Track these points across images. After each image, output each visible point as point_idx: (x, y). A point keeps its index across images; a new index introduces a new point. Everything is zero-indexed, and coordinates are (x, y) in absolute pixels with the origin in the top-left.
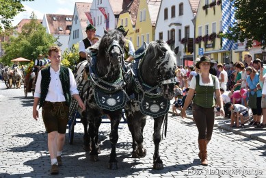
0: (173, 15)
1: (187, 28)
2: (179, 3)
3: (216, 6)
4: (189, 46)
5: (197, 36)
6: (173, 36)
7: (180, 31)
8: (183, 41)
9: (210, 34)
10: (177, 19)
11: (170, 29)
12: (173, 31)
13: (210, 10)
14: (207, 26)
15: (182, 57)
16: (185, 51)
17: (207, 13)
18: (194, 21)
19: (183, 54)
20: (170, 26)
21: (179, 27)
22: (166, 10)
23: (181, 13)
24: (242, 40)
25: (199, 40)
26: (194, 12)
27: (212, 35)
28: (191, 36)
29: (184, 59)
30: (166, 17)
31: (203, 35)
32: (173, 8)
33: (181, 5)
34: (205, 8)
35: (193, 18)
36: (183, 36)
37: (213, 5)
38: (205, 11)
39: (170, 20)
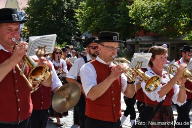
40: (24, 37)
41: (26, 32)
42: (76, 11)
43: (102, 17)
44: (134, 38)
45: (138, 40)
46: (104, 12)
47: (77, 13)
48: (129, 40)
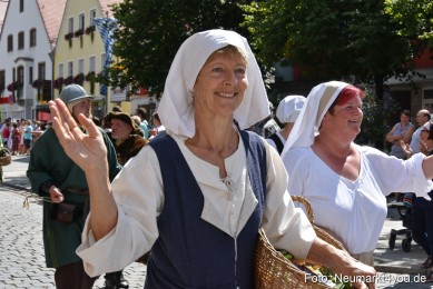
0: (21, 46)
1: (42, 65)
2: (30, 28)
3: (84, 36)
4: (44, 91)
5: (57, 77)
6: (20, 76)
7: (31, 69)
8: (35, 84)
9: (75, 74)
10: (27, 51)
11: (16, 66)
12: (21, 68)
13: (76, 41)
14: (71, 64)
15: (34, 107)
16: (39, 99)
17: (71, 45)
18: (52, 55)
19: (36, 104)
20: (16, 61)
21: (30, 64)
22: (10, 38)
23: (33, 44)
24: (123, 86)
25: (59, 83)
26: (51, 42)
27: (78, 77)
28: (48, 77)
29: (37, 110)
30: (10, 48)
31: (65, 76)
32: (21, 35)
33: (33, 32)
34: (69, 37)
35: (50, 51)
36: (36, 77)
37: (79, 33)
38: (67, 43)
39: (16, 53)
40: (114, 85)
41: (120, 71)
42: (246, 8)
43: (312, 20)
44: (405, 73)
45: (416, 78)
46: (317, 8)
47: (249, 13)
48: (392, 81)
